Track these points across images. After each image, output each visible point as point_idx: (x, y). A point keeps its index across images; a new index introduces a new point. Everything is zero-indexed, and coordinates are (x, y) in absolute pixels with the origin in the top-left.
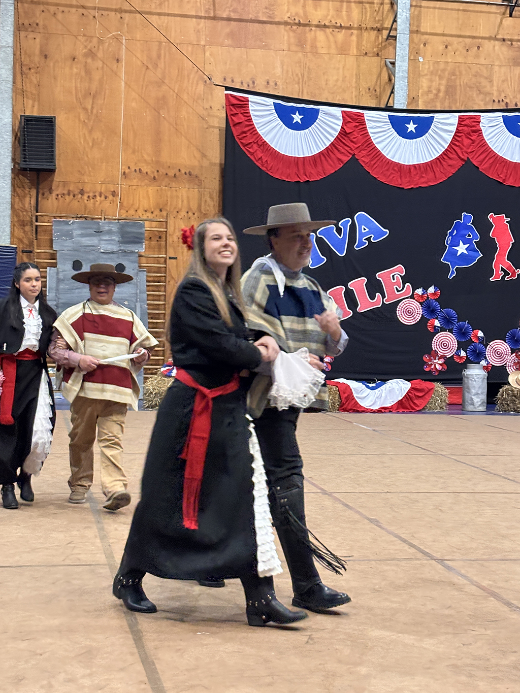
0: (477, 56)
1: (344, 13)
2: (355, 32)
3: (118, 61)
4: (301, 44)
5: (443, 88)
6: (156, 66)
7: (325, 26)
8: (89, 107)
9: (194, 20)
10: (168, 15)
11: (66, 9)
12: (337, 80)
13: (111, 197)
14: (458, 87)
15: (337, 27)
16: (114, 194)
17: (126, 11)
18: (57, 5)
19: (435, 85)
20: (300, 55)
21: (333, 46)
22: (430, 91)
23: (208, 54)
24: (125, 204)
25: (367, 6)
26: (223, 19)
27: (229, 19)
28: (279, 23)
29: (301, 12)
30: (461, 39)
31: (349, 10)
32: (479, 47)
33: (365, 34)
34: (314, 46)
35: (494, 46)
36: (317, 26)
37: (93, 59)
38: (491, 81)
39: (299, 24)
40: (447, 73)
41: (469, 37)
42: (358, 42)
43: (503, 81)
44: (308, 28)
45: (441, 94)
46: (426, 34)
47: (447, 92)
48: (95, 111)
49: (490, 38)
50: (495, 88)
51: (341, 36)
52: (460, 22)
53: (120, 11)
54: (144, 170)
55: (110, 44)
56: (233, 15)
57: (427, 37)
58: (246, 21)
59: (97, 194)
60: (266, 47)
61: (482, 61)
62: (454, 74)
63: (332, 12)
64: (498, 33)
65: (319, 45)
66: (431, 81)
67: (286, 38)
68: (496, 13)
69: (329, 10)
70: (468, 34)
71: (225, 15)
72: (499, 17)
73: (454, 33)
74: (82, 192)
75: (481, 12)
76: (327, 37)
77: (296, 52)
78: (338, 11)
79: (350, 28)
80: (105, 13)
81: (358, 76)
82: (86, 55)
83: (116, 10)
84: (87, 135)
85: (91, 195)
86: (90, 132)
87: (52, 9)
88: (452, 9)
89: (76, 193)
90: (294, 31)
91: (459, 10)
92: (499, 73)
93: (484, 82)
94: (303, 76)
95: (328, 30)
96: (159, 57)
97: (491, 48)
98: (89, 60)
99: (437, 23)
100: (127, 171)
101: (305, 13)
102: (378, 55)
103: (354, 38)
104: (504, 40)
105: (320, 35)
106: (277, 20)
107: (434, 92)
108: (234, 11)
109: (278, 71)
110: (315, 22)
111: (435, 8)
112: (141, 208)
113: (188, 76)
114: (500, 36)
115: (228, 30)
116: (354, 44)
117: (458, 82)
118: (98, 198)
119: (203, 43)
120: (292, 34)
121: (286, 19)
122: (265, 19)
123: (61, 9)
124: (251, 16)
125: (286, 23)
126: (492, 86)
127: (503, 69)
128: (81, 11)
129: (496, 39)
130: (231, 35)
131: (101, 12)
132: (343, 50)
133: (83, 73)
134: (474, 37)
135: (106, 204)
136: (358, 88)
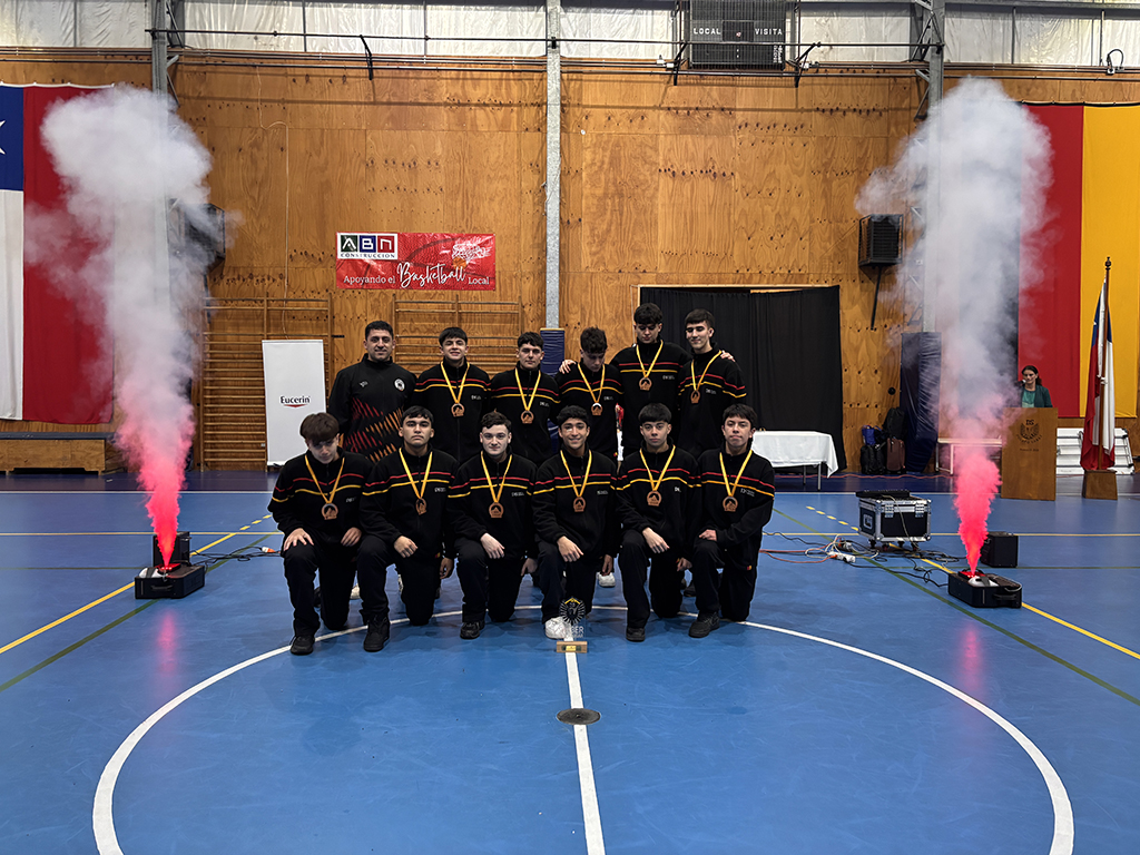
0: (641, 126)
1: (503, 91)
2: (515, 109)
3: (282, 150)
4: (461, 122)
5: (607, 160)
6: (319, 154)
7: (485, 105)
8: (256, 197)
9: (355, 106)
10: (330, 103)
11: (231, 103)
12: (499, 157)
13: (278, 280)
14: (623, 159)
15: (496, 105)
16: (281, 277)
17: (288, 102)
18: (222, 99)
19: (599, 157)
20: (460, 133)
21: (493, 123)
22: (593, 164)
23: (369, 138)
24: (292, 286)
25: (527, 82)
26: (383, 103)
27: (389, 103)
28: (439, 104)
29: (460, 93)
30: (624, 111)
31: (508, 88)
32: (643, 118)
33: (525, 110)
34: (474, 124)
35: (659, 116)
36: (476, 105)
37: (258, 149)
38: (657, 151)
39: (459, 104)
40: (610, 144)
41: (633, 107)
42: (518, 119)
43: (669, 150)
44: (467, 108)
45: (605, 166)
46: (587, 106)
47: (611, 163)
48: (261, 198)
49: (654, 108)
50: (661, 158)
51: (501, 113)
52: (623, 93)
53: (283, 101)
54: (310, 253)
55: (274, 134)
56: (393, 100)
57: (589, 110)
58: (406, 104)
59: (266, 278)
60: (427, 128)
61: (646, 130)
62: (617, 145)
63: (491, 90)
64: (663, 102)
65: (478, 122)
66: (594, 153)
67: (445, 119)
68: (660, 82)
69: (488, 88)
70: (631, 105)
71: (385, 100)
72: (663, 86)
73: (617, 104)
74: (251, 276)
75: (644, 82)
76: (487, 115)
77: (457, 131)
78: (498, 89)
79: (510, 105)
80: (268, 104)
81: (519, 151)
82: (252, 146)
83: (279, 101)
84: (254, 220)
85: (260, 278)
86: (258, 218)
87: (219, 103)
88: (614, 81)
89: (246, 277)
90: (453, 111)
91: (621, 81)
92: (664, 142)
93: (649, 152)
94: (463, 154)
95: (487, 109)
96: (322, 143)
97: (656, 118)
98: (255, 150)
99: (599, 96)
100: (294, 254)
101: (464, 93)
102: (539, 130)
103: (514, 115)
104: (669, 109)
105: (480, 113)
106: (436, 101)
107: (598, 164)
108: (394, 95)
109: (439, 151)
110: (475, 101)
111: (596, 81)
112: (308, 290)
113: (351, 161)
114: (664, 105)
115: (388, 114)
116: (515, 120)
117: (622, 153)
118: (266, 281)
119: (364, 127)
120: (451, 114)
121: (445, 99)
122: (424, 101)
123: (226, 102)
124: (411, 99)
125: (446, 104)
126: (658, 155)
127: (669, 138)
128: (245, 103)
129: (660, 108)
130: (391, 118)
131: (264, 104)
132: (504, 127)
133: (249, 163)
134: (638, 108)
135: (275, 286)
136: (519, 164)
